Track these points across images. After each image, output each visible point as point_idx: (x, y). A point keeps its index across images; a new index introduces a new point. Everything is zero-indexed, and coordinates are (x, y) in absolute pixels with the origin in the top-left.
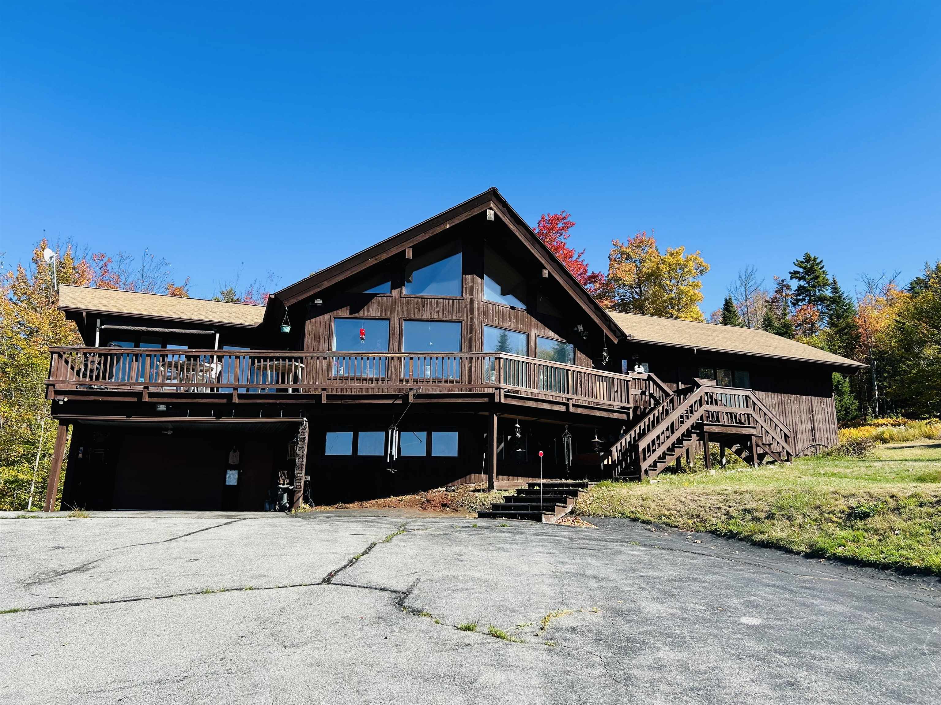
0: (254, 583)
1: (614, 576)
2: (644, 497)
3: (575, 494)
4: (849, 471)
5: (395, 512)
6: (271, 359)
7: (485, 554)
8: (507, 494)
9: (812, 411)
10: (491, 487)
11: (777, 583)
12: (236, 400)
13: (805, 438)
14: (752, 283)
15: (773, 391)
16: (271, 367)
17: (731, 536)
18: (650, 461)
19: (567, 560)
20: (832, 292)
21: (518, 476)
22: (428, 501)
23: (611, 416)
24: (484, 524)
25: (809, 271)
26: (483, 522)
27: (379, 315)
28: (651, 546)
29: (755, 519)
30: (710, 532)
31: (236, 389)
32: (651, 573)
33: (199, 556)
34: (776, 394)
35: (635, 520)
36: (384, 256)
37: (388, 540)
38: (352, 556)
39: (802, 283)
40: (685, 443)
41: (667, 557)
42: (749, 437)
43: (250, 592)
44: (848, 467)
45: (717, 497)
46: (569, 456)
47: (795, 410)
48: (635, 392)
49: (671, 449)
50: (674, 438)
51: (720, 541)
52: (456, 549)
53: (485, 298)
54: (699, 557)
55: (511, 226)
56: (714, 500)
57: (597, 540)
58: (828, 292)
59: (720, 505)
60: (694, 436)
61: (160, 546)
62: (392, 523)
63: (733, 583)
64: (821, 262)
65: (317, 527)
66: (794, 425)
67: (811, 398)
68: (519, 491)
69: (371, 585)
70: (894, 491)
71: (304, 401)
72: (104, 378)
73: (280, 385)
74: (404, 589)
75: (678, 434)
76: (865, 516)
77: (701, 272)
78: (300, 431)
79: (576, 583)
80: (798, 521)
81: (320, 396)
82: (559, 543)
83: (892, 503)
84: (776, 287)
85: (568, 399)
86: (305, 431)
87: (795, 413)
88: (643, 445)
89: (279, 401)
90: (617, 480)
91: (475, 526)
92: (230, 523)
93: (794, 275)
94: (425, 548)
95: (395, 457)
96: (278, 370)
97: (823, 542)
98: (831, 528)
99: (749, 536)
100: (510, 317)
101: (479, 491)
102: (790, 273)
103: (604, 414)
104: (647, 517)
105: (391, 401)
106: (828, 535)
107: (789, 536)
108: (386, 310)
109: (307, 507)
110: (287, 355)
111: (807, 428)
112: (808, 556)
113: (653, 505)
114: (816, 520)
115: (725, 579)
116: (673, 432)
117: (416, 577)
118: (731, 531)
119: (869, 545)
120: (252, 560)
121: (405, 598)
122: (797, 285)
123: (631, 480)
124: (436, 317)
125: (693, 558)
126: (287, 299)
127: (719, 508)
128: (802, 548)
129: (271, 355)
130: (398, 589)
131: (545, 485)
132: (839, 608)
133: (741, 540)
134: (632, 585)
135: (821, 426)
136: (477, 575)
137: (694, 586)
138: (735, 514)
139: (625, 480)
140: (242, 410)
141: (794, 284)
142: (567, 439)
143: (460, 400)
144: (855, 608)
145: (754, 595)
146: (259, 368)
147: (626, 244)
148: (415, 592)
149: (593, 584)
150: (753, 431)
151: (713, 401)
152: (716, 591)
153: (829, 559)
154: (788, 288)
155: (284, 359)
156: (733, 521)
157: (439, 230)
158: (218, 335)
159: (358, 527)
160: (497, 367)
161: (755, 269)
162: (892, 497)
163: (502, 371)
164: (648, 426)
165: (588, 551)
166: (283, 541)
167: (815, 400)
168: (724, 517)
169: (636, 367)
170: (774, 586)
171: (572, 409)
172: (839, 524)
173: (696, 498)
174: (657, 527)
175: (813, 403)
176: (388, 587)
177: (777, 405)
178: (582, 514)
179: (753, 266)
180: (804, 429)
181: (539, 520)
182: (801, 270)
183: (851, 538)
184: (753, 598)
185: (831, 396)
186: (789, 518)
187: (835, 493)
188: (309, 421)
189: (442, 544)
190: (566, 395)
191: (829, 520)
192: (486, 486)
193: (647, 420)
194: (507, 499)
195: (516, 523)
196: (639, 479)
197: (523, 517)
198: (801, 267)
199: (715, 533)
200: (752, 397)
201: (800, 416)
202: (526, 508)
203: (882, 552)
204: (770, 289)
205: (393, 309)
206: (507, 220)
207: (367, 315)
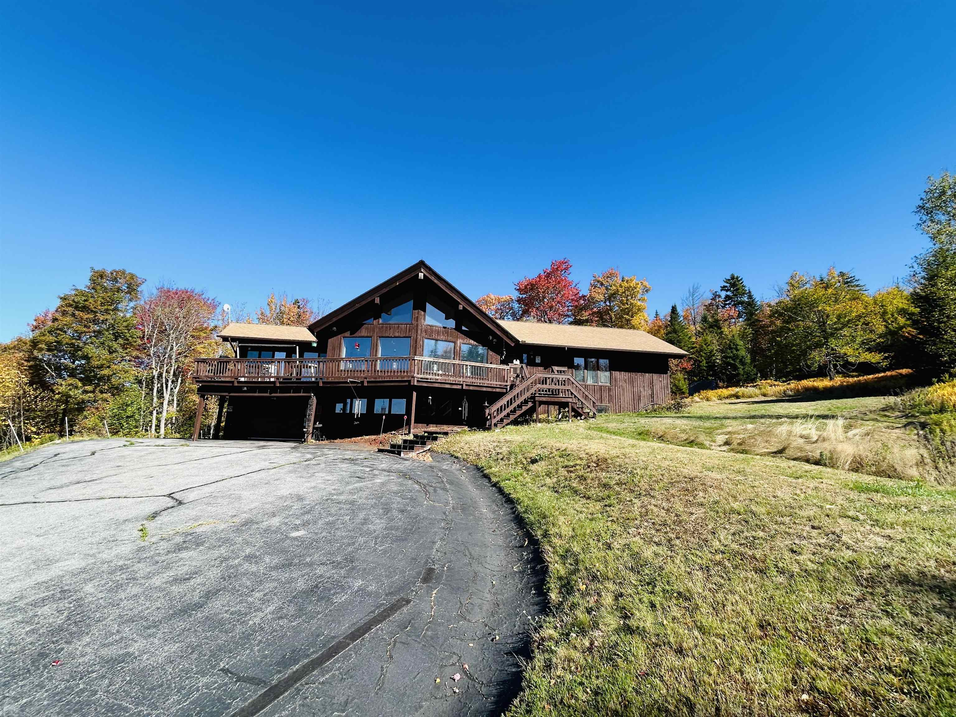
3: (435, 439)
8: (408, 438)
9: (653, 383)
10: (409, 432)
12: (278, 384)
13: (646, 399)
14: (698, 294)
18: (498, 418)
20: (748, 298)
21: (443, 424)
23: (494, 390)
25: (733, 285)
27: (366, 335)
31: (278, 379)
34: (627, 373)
36: (364, 303)
39: (729, 293)
40: (524, 407)
47: (640, 382)
48: (512, 375)
49: (513, 411)
50: (515, 405)
53: (426, 323)
58: (746, 299)
60: (530, 403)
64: (741, 279)
66: (639, 392)
67: (652, 375)
68: (415, 436)
72: (217, 374)
75: (518, 402)
77: (647, 291)
78: (310, 401)
81: (318, 382)
84: (711, 296)
85: (462, 382)
86: (313, 401)
87: (640, 384)
89: (299, 385)
93: (723, 288)
100: (443, 333)
102: (721, 287)
103: (490, 390)
105: (354, 385)
108: (370, 332)
111: (648, 394)
116: (515, 402)
124: (397, 335)
126: (315, 328)
135: (659, 392)
140: (283, 390)
141: (723, 294)
142: (465, 405)
147: (601, 276)
150: (569, 400)
151: (544, 383)
154: (720, 296)
157: (393, 286)
158: (297, 347)
160: (413, 365)
163: (416, 367)
167: (655, 376)
169: (515, 361)
171: (465, 388)
175: (654, 378)
177: (627, 380)
179: (698, 284)
180: (646, 394)
181: (400, 455)
182: (728, 285)
185: (667, 373)
188: (316, 396)
190: (461, 380)
192: (407, 432)
196: (490, 429)
198: (727, 283)
201: (644, 386)
204: (707, 298)
205: (374, 331)
206: (433, 278)
207: (360, 335)
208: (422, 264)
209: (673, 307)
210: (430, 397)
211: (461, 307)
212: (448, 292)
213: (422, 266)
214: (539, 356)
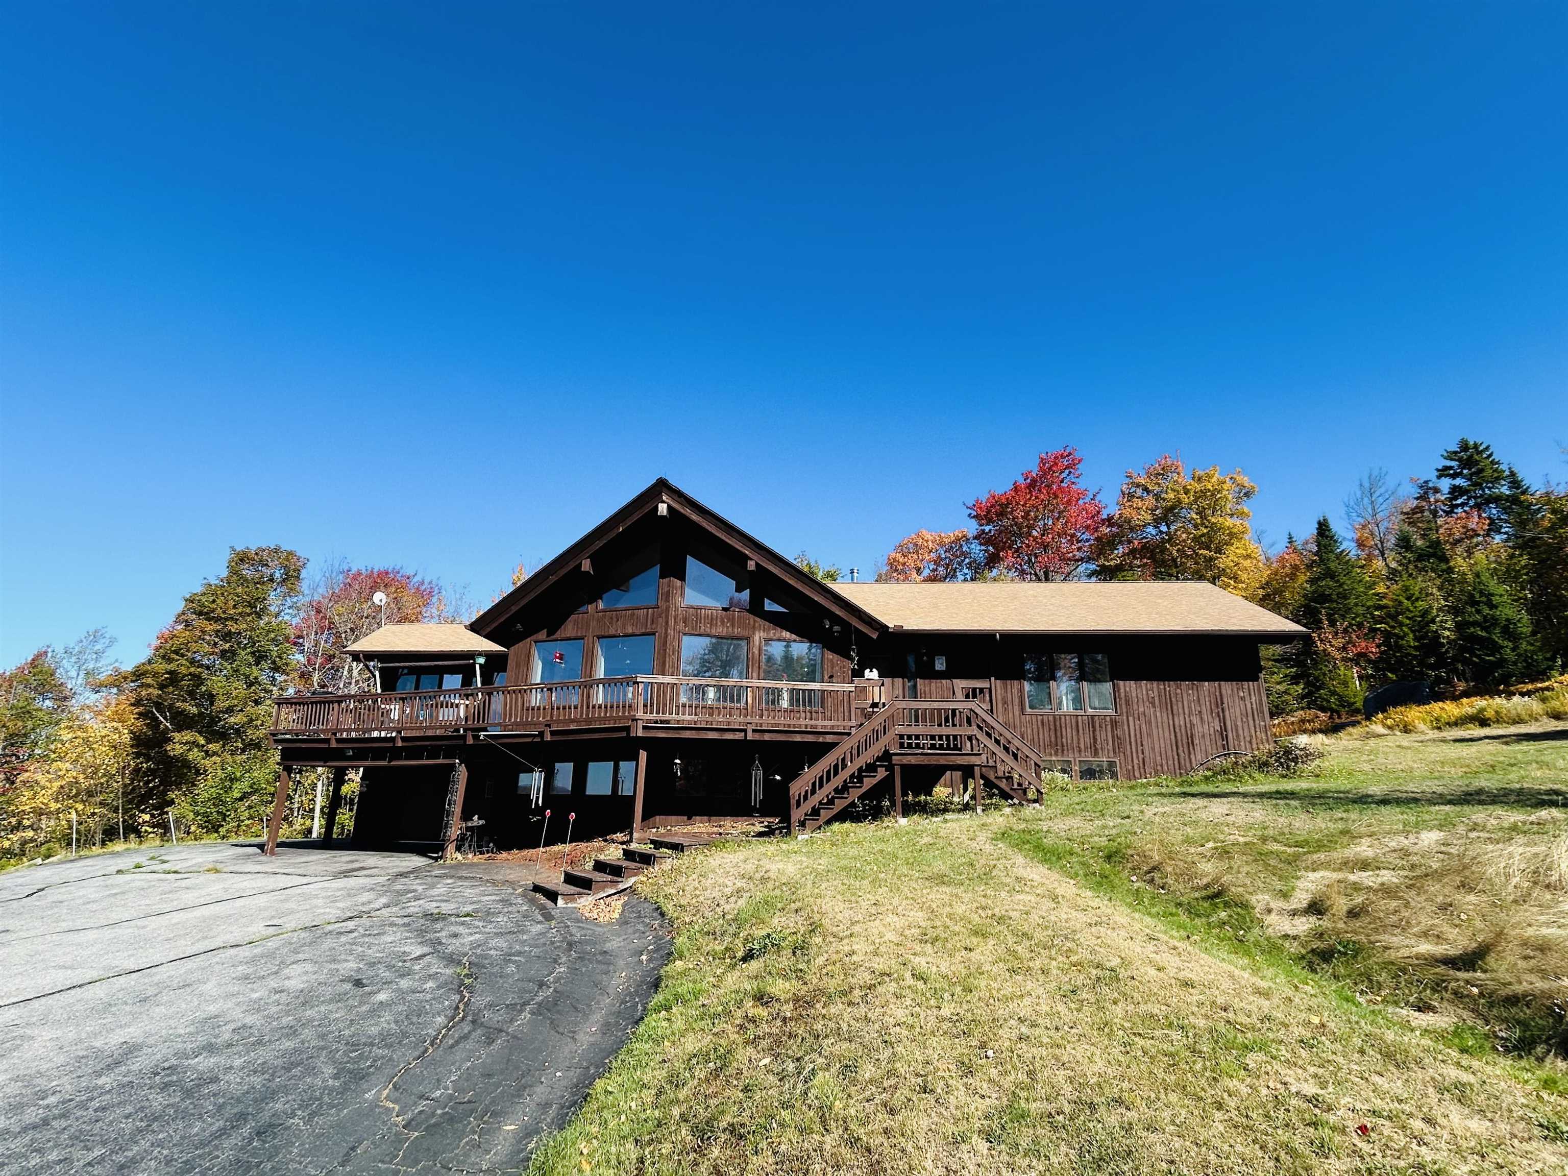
9: (1222, 703)
12: (398, 743)
13: (1208, 743)
14: (1382, 490)
15: (1150, 678)
20: (1510, 488)
23: (821, 740)
25: (1467, 463)
27: (573, 635)
34: (1155, 684)
36: (563, 572)
39: (1459, 481)
47: (1189, 702)
50: (844, 775)
53: (686, 603)
58: (1505, 490)
64: (1487, 448)
66: (1188, 725)
67: (1220, 685)
75: (851, 769)
77: (1247, 495)
78: (453, 773)
84: (1416, 492)
85: (746, 724)
87: (1190, 707)
88: (797, 786)
93: (1443, 472)
100: (722, 621)
102: (1438, 470)
103: (810, 738)
108: (581, 629)
111: (1212, 729)
116: (844, 768)
122: (1448, 486)
124: (630, 630)
135: (1239, 723)
141: (1445, 484)
147: (1143, 474)
154: (1436, 490)
157: (612, 535)
161: (1384, 470)
167: (1227, 688)
169: (867, 672)
175: (1224, 692)
177: (1157, 699)
179: (1381, 469)
180: (1206, 731)
182: (1454, 464)
185: (1256, 679)
190: (743, 720)
198: (1452, 460)
201: (1200, 712)
204: (1408, 496)
205: (588, 626)
206: (687, 512)
207: (563, 636)
208: (661, 486)
209: (1319, 523)
210: (678, 761)
211: (751, 565)
212: (723, 538)
213: (664, 489)
214: (942, 655)
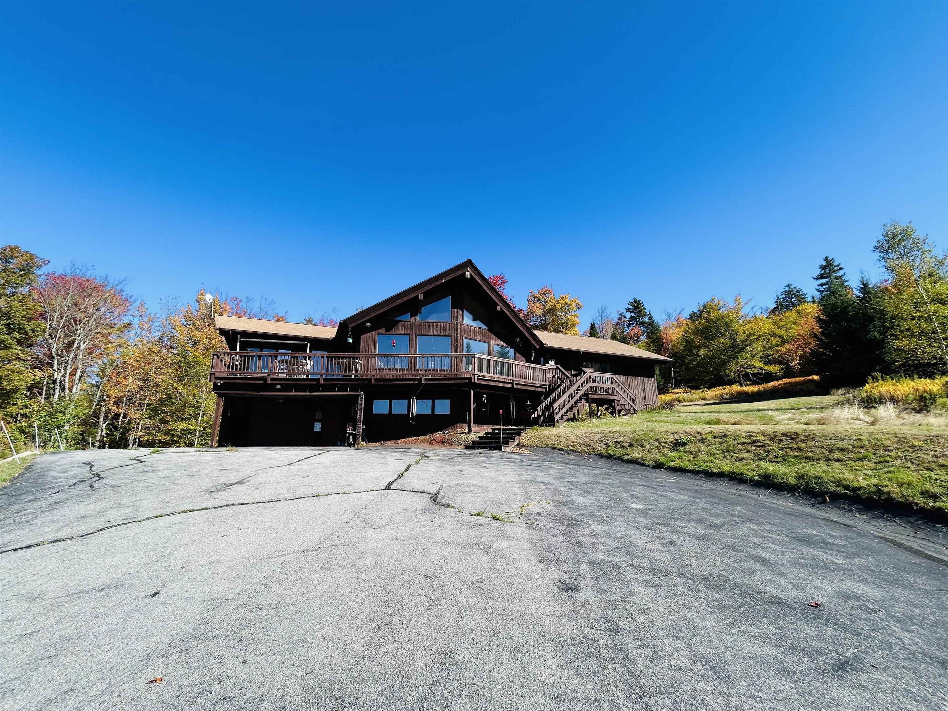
0: (345, 490)
1: (553, 482)
2: (559, 435)
3: (519, 434)
4: (669, 419)
5: (415, 446)
6: (342, 358)
7: (476, 470)
8: (480, 435)
9: (644, 386)
10: (470, 431)
11: (644, 483)
12: (322, 382)
13: (640, 400)
14: (605, 314)
15: (623, 375)
16: (342, 362)
17: (609, 457)
18: (560, 415)
19: (524, 473)
20: (648, 320)
21: (484, 424)
22: (434, 440)
23: (536, 390)
24: (469, 452)
25: (636, 308)
26: (468, 452)
27: (403, 332)
28: (568, 464)
29: (623, 447)
30: (597, 455)
31: (322, 376)
32: (573, 479)
33: (308, 474)
35: (555, 448)
36: (406, 298)
37: (417, 463)
38: (399, 473)
39: (632, 314)
40: (578, 404)
41: (578, 470)
42: (613, 401)
43: (344, 495)
44: (667, 417)
45: (600, 435)
46: (513, 412)
47: (635, 384)
48: (550, 376)
49: (571, 408)
50: (572, 402)
51: (603, 459)
52: (458, 467)
53: (464, 322)
54: (597, 469)
55: (479, 281)
56: (598, 436)
57: (536, 460)
58: (646, 320)
59: (602, 439)
60: (583, 401)
61: (284, 468)
62: (416, 453)
63: (620, 484)
64: (642, 303)
65: (374, 455)
67: (643, 379)
68: (487, 433)
69: (415, 490)
70: (699, 430)
71: (361, 382)
72: (244, 369)
73: (347, 373)
74: (435, 492)
75: (575, 399)
76: (684, 444)
77: (579, 308)
78: (359, 399)
79: (532, 487)
80: (647, 448)
81: (371, 379)
82: (515, 462)
83: (699, 437)
84: (618, 316)
85: (513, 380)
86: (362, 400)
87: (636, 386)
88: (555, 405)
89: (346, 382)
90: (541, 426)
91: (465, 454)
92: (322, 453)
93: (628, 310)
94: (440, 468)
95: (415, 414)
96: (346, 364)
97: (662, 459)
98: (666, 451)
99: (621, 456)
100: (479, 333)
101: (463, 433)
102: (626, 309)
103: (533, 389)
104: (561, 447)
105: (412, 382)
106: (665, 455)
107: (642, 456)
108: (407, 329)
109: (365, 444)
110: (351, 356)
111: (641, 395)
112: (654, 467)
113: (564, 440)
114: (657, 447)
115: (615, 482)
116: (572, 399)
117: (440, 485)
118: (609, 454)
119: (688, 461)
120: (341, 476)
121: (436, 497)
122: (630, 316)
123: (550, 426)
124: (436, 333)
125: (593, 470)
126: (351, 323)
127: (602, 441)
128: (651, 463)
129: (342, 356)
130: (431, 492)
131: (503, 430)
132: (682, 497)
133: (616, 459)
134: (565, 487)
135: (649, 393)
136: (475, 483)
137: (600, 487)
138: (611, 444)
139: (546, 426)
140: (325, 388)
141: (628, 315)
142: (513, 404)
143: (452, 382)
144: (691, 497)
145: (634, 491)
146: (335, 364)
147: (537, 292)
148: (442, 493)
149: (542, 487)
150: (615, 397)
151: (594, 381)
152: (612, 489)
153: (666, 469)
154: (625, 317)
155: (350, 358)
156: (610, 448)
157: (438, 283)
158: (309, 344)
159: (398, 455)
160: (473, 362)
161: (606, 307)
162: (698, 433)
163: (476, 365)
164: (558, 395)
165: (534, 467)
166: (356, 464)
168: (604, 446)
169: (550, 362)
170: (642, 485)
171: (515, 386)
172: (670, 449)
173: (588, 436)
174: (567, 452)
175: (645, 381)
176: (425, 491)
178: (524, 446)
179: (605, 305)
181: (500, 449)
182: (632, 307)
183: (678, 457)
184: (634, 493)
185: (654, 377)
186: (642, 446)
187: (667, 431)
188: (364, 394)
189: (449, 465)
190: (512, 378)
191: (664, 447)
192: (467, 430)
193: (557, 392)
194: (480, 438)
195: (488, 451)
196: (554, 425)
197: (490, 448)
199: (600, 455)
200: (615, 378)
201: (638, 388)
202: (492, 443)
203: (696, 464)
204: (615, 318)
205: (411, 329)
206: (477, 278)
207: (396, 332)
208: (469, 263)
209: (591, 324)
210: (485, 396)
211: (499, 308)
212: (490, 294)
